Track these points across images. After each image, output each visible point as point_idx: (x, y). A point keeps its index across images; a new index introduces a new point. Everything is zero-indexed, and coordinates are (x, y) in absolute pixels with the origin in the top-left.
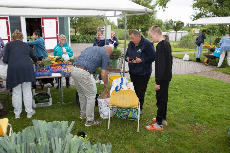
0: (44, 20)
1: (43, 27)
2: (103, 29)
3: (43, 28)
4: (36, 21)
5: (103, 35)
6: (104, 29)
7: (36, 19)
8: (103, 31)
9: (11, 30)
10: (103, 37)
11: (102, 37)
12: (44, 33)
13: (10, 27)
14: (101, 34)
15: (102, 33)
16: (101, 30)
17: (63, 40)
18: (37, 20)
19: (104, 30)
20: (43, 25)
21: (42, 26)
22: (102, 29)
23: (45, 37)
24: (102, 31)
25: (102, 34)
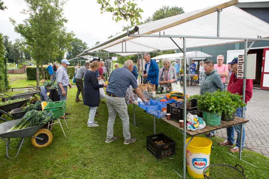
2: (241, 61)
5: (241, 72)
8: (241, 65)
10: (241, 75)
12: (264, 66)
15: (240, 67)
16: (238, 62)
19: (243, 63)
21: (263, 58)
22: (239, 60)
25: (240, 69)
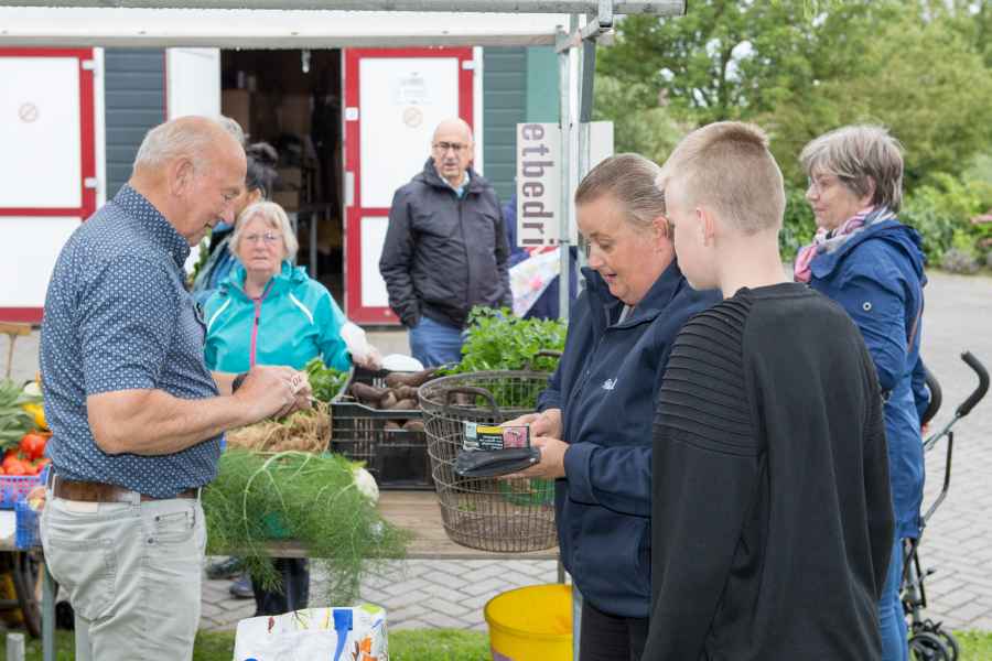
0: (367, 66)
1: (355, 118)
3: (355, 126)
4: (306, 69)
5: (537, 210)
6: (546, 158)
7: (306, 57)
8: (540, 174)
9: (110, 142)
10: (539, 226)
11: (526, 226)
12: (356, 167)
13: (108, 117)
14: (521, 199)
15: (534, 185)
16: (520, 161)
17: (261, 244)
18: (311, 62)
19: (550, 164)
20: (355, 102)
21: (349, 114)
22: (526, 150)
23: (366, 203)
24: (526, 174)
25: (531, 199)
